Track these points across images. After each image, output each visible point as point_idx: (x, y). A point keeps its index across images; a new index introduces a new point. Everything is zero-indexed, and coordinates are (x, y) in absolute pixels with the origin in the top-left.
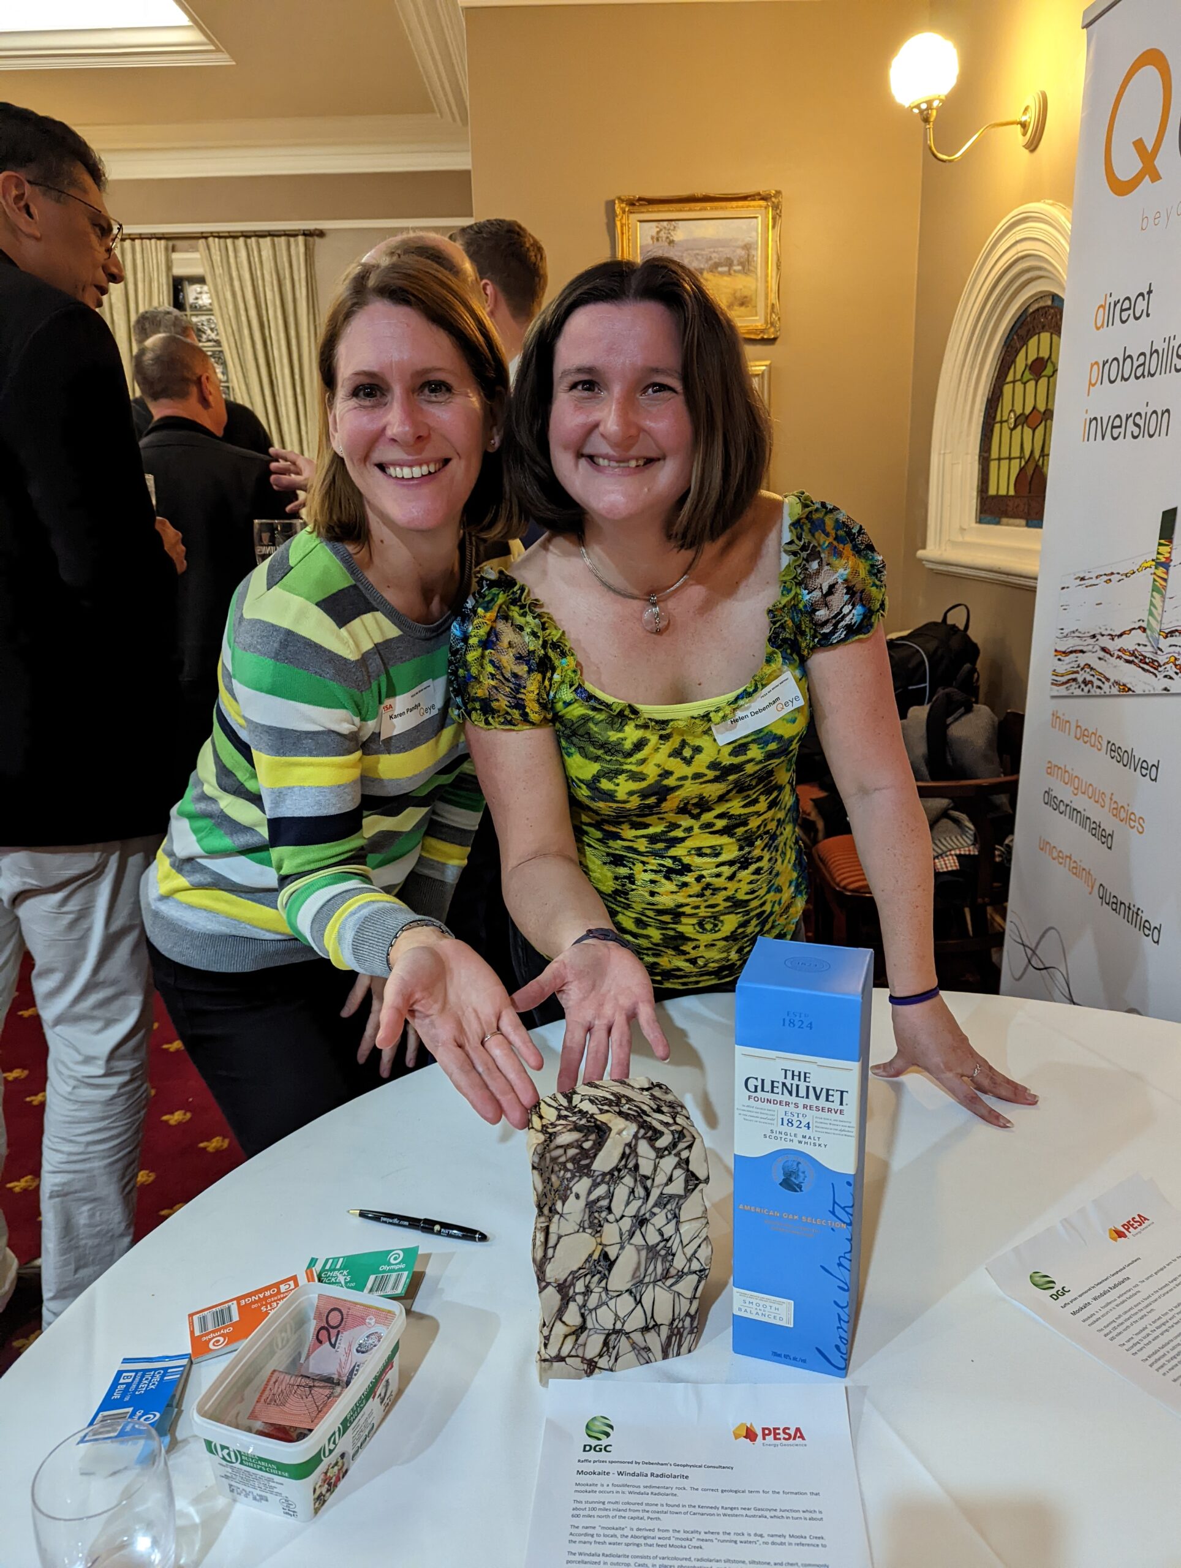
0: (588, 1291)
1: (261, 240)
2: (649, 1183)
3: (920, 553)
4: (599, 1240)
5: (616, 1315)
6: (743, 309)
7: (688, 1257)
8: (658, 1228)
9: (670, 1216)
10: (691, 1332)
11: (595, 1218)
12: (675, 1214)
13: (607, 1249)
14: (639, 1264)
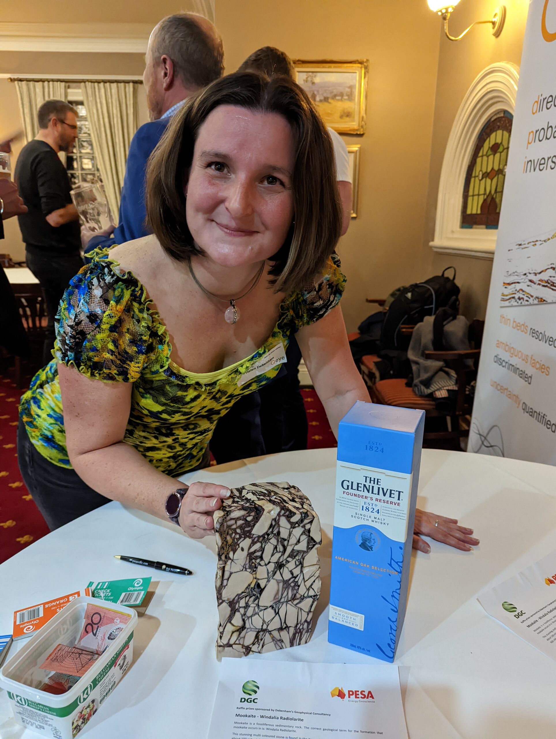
0: (247, 606)
1: (112, 84)
2: (286, 543)
3: (431, 244)
4: (254, 576)
5: (264, 620)
6: (348, 119)
7: (307, 588)
8: (290, 570)
9: (297, 563)
10: (307, 632)
11: (253, 563)
12: (301, 562)
13: (259, 581)
14: (278, 591)
